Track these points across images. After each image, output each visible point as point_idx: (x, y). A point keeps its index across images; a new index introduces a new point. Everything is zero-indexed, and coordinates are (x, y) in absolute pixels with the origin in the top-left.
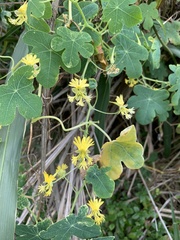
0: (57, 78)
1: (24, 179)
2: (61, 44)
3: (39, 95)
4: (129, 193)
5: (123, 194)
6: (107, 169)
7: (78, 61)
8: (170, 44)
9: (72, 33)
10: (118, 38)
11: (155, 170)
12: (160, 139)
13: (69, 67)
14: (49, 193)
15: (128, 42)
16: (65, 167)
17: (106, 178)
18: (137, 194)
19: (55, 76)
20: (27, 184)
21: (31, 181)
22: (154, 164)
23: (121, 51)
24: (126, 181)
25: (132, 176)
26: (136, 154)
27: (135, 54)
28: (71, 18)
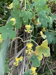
0: (21, 26)
1: (8, 63)
2: (22, 15)
3: (15, 31)
4: (43, 71)
5: (41, 71)
6: (38, 56)
7: (28, 20)
8: (55, 20)
9: (26, 12)
10: (40, 15)
11: (52, 62)
12: (53, 51)
13: (25, 22)
14: (17, 65)
15: (43, 16)
16: (22, 57)
17: (37, 59)
18: (46, 71)
19: (20, 25)
20: (9, 64)
21: (10, 64)
22: (51, 60)
23: (41, 19)
24: (42, 67)
25: (44, 65)
26: (47, 51)
27: (45, 20)
28: (25, 8)
